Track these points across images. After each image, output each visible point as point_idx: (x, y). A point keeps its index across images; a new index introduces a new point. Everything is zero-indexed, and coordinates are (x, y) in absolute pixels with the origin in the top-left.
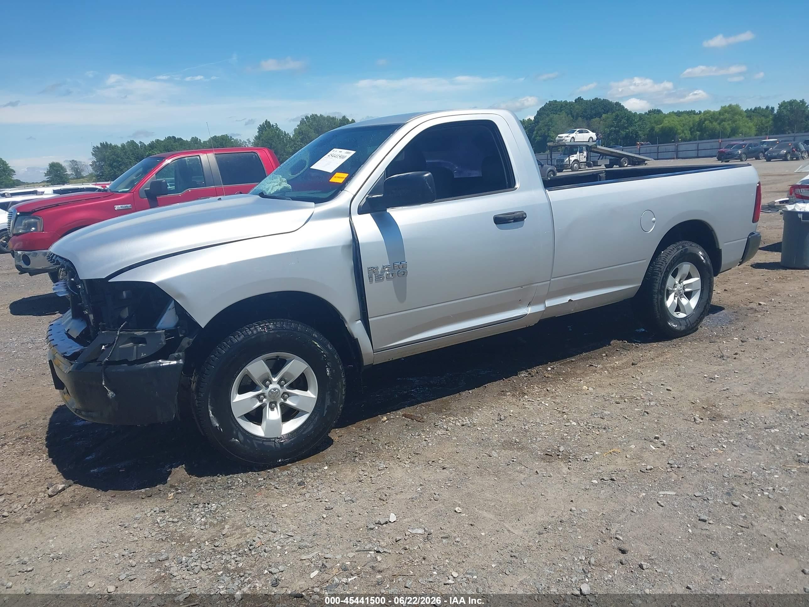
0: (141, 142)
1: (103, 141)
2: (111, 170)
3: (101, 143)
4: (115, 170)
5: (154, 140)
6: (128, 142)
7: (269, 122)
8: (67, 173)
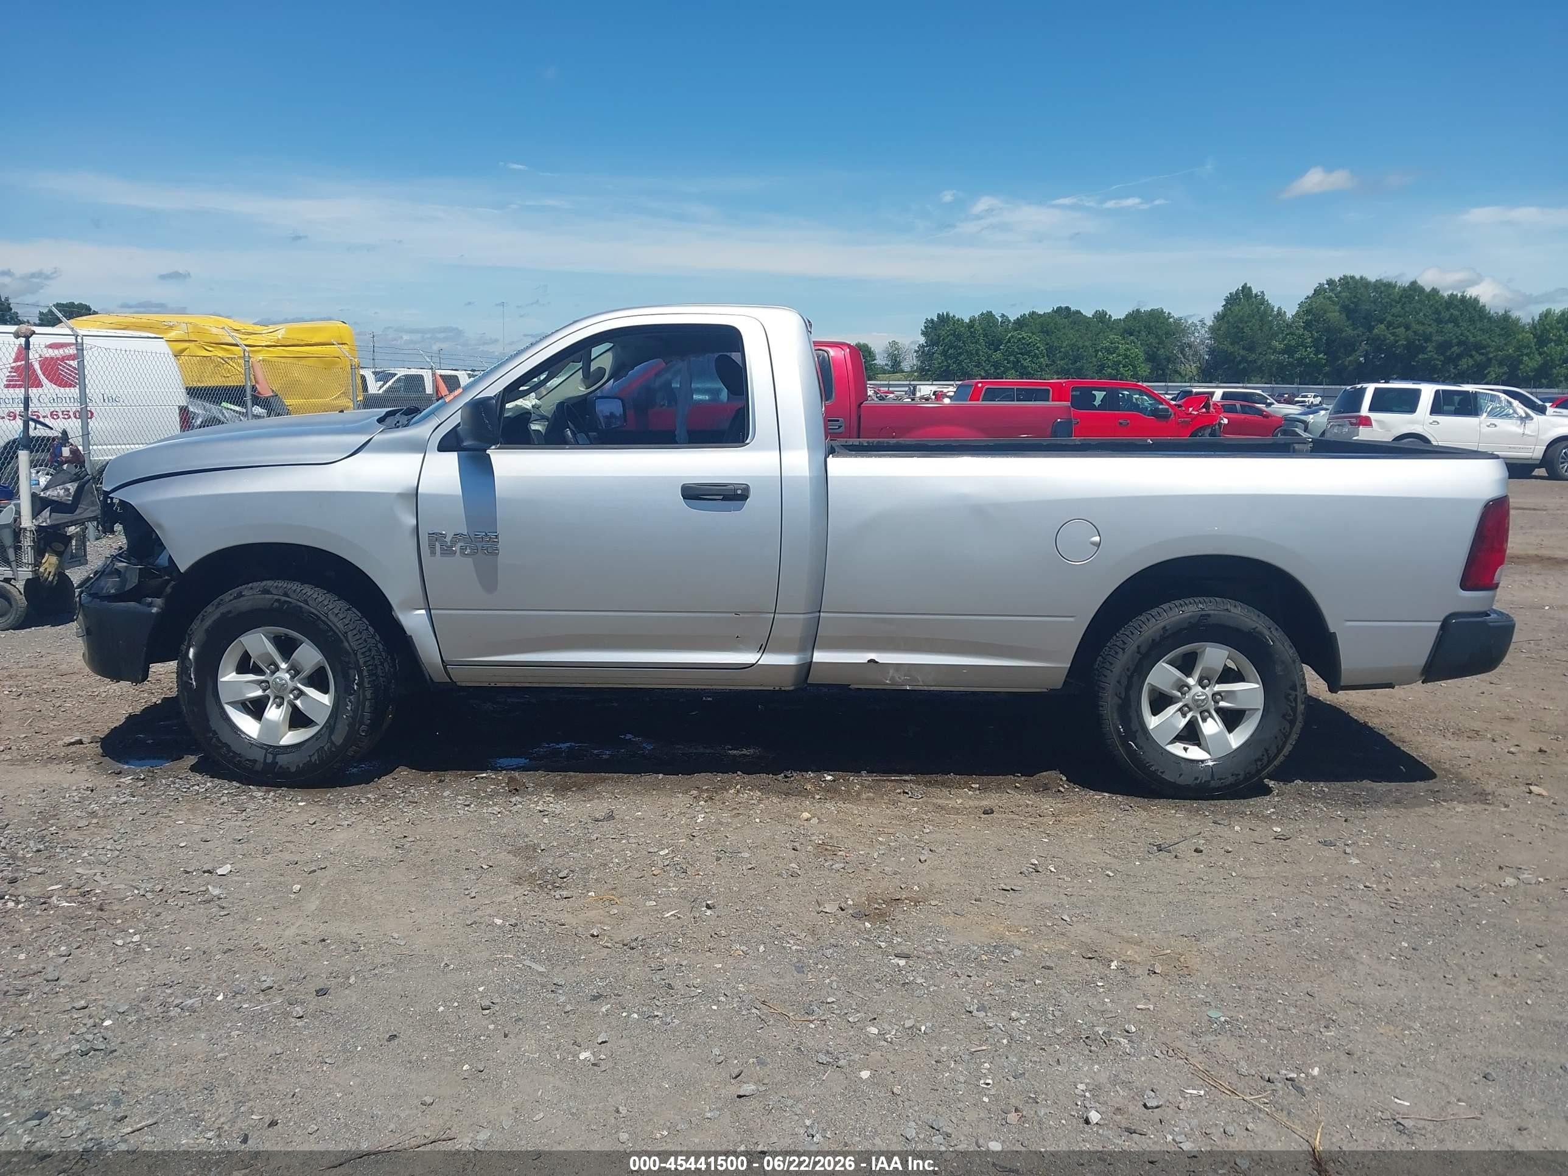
0: (1003, 316)
1: (943, 311)
2: (942, 362)
3: (938, 314)
4: (949, 361)
5: (1027, 313)
6: (982, 314)
7: (1250, 288)
8: (875, 362)
